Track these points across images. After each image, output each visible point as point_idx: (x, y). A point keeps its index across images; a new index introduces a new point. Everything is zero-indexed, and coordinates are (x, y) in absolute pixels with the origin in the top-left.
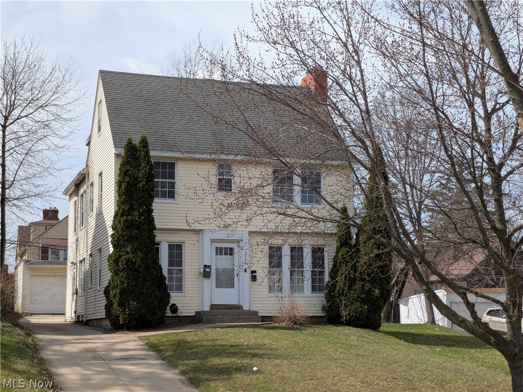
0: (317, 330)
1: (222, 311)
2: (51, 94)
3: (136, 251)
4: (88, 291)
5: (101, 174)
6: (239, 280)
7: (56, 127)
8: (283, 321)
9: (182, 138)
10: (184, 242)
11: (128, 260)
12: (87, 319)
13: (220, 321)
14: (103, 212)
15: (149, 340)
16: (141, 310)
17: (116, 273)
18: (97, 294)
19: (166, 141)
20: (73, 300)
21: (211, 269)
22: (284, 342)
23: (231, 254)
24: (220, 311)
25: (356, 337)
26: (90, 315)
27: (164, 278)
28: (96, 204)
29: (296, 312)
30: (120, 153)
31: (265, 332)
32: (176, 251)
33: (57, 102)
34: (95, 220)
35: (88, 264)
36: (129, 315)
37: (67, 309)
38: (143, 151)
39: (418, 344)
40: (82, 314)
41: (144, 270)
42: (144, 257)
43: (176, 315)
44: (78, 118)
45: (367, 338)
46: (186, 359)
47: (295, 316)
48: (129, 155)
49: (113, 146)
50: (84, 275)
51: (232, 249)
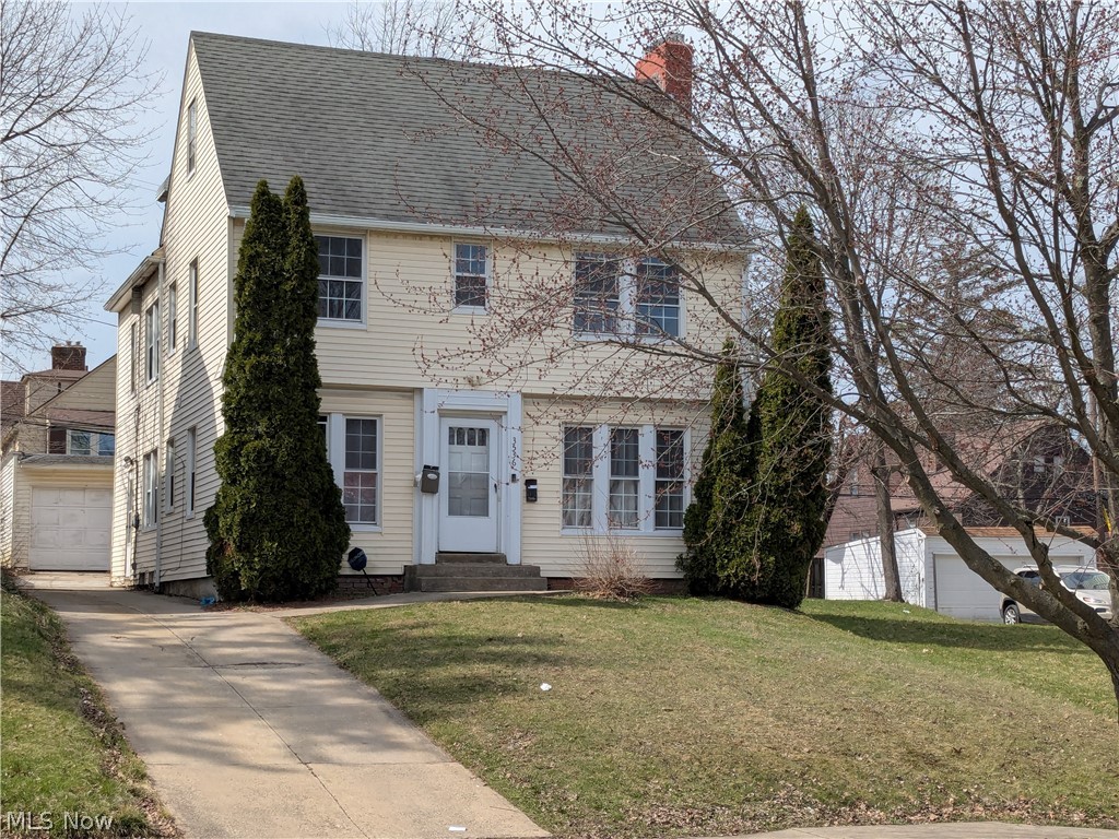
0: (669, 608)
1: (461, 565)
2: (81, 83)
3: (277, 432)
4: (165, 520)
5: (194, 264)
6: (499, 500)
7: (93, 157)
8: (595, 589)
9: (377, 185)
10: (380, 416)
11: (260, 452)
12: (162, 580)
13: (458, 587)
14: (201, 348)
15: (306, 624)
16: (288, 560)
17: (232, 480)
18: (185, 526)
19: (340, 193)
20: (128, 540)
21: (438, 475)
22: (602, 632)
23: (483, 442)
24: (456, 565)
25: (753, 625)
26: (169, 572)
27: (334, 492)
28: (183, 329)
29: (624, 569)
30: (241, 215)
31: (558, 610)
32: (363, 433)
33: (94, 101)
34: (180, 364)
35: (165, 462)
36: (263, 571)
37: (113, 560)
38: (295, 212)
39: (881, 639)
40: (151, 570)
41: (295, 473)
42: (296, 446)
43: (361, 573)
44: (143, 140)
45: (775, 626)
46: (393, 666)
47: (620, 578)
48: (262, 219)
49: (225, 199)
50: (155, 484)
51: (484, 432)
